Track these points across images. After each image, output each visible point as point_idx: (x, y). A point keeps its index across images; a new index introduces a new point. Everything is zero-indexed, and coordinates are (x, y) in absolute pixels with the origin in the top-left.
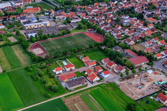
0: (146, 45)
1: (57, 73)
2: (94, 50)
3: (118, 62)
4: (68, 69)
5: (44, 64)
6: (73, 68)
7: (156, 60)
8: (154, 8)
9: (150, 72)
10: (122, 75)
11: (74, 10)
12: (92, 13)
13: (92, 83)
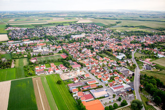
0: (86, 61)
1: (36, 69)
2: (59, 62)
3: (66, 67)
4: (42, 68)
5: (33, 65)
6: (44, 67)
7: (85, 66)
8: (103, 46)
9: (78, 71)
10: (64, 71)
11: (62, 45)
12: (70, 46)
13: (49, 73)
